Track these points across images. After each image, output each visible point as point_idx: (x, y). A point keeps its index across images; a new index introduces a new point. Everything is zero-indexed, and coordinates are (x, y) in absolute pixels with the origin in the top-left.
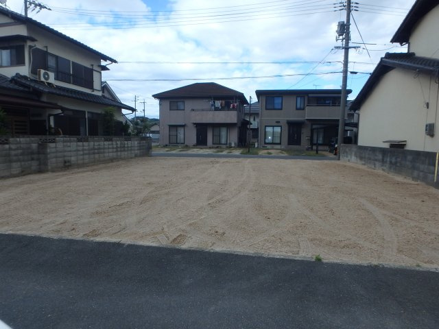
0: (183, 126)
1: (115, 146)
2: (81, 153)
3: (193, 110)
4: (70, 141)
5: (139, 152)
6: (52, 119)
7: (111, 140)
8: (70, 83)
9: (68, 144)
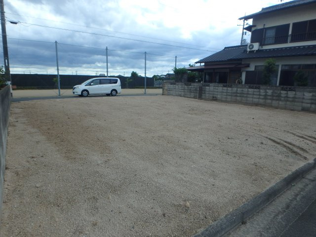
9: (217, 88)
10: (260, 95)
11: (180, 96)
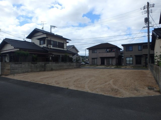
0: (96, 58)
1: (67, 65)
2: (56, 66)
3: (99, 53)
4: (53, 63)
5: (76, 67)
6: (51, 57)
7: (66, 63)
8: (57, 47)
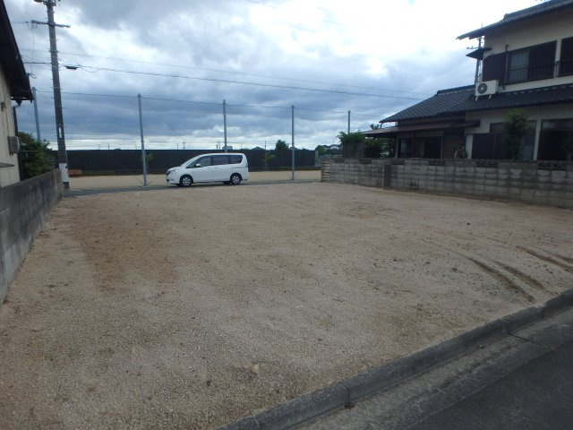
9: (418, 167)
10: (497, 179)
11: (352, 182)
